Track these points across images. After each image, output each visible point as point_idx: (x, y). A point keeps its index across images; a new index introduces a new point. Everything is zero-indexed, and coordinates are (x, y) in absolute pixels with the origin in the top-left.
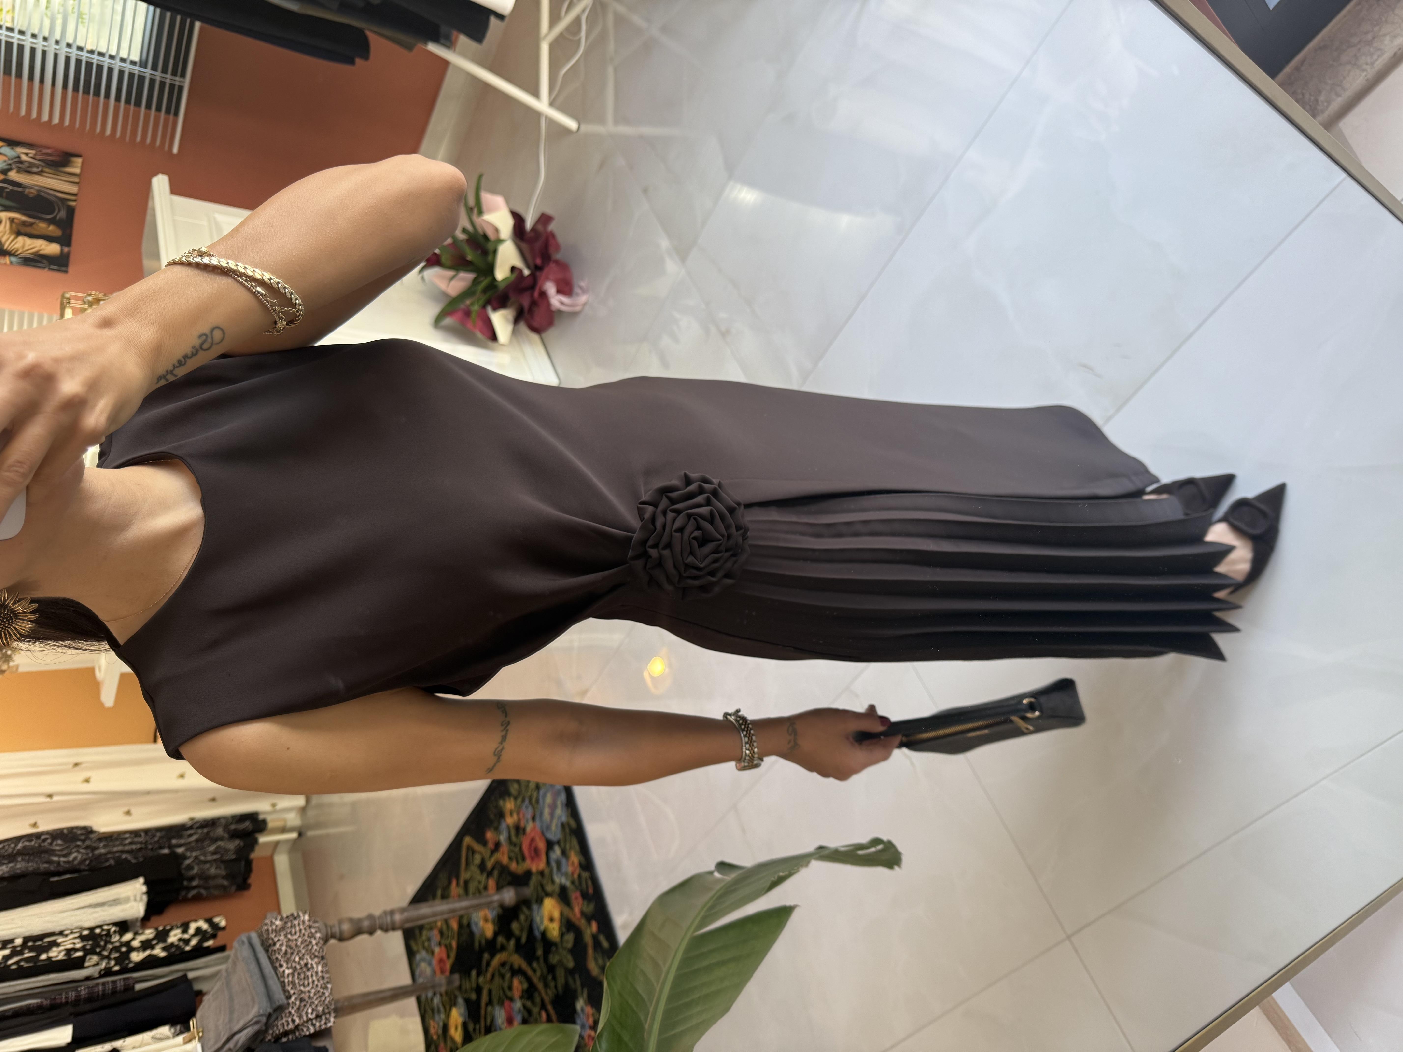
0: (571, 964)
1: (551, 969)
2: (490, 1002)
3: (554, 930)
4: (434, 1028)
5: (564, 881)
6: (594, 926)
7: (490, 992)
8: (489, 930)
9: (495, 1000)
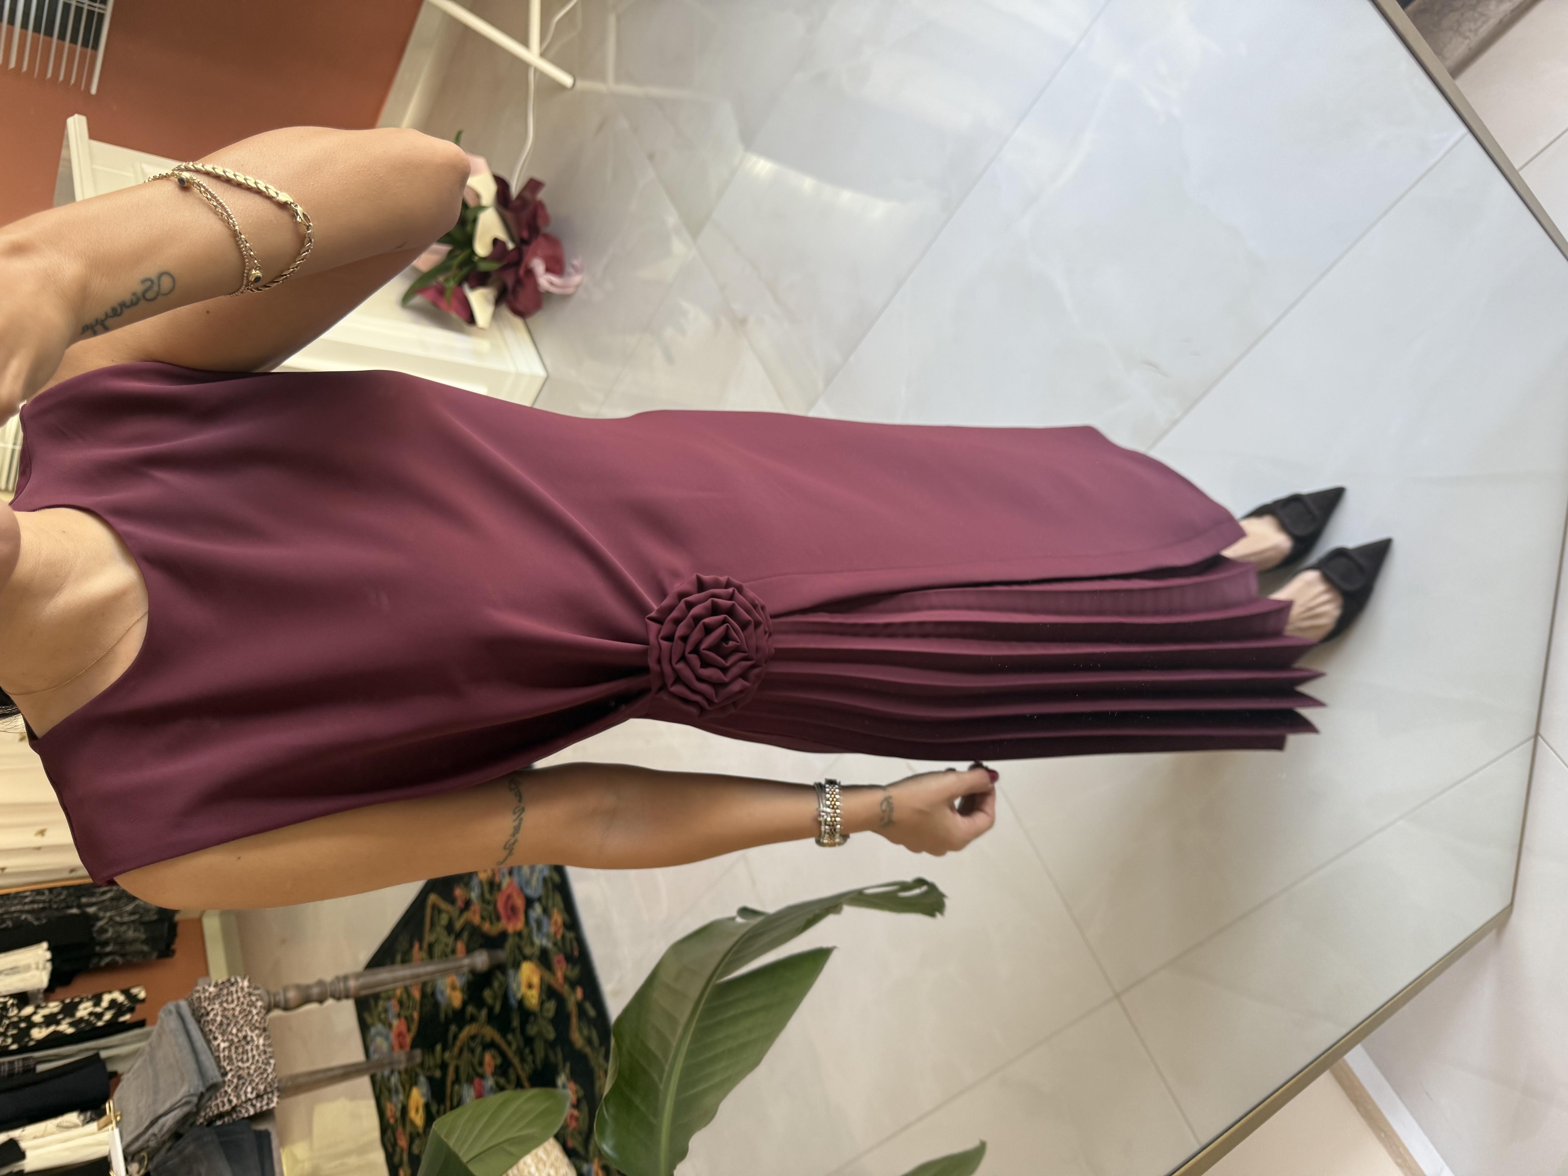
0: (551, 1035)
1: (529, 1041)
2: (457, 1080)
3: (533, 998)
4: (391, 1110)
5: (546, 943)
6: (579, 993)
7: (457, 1069)
8: (457, 999)
9: (463, 1078)
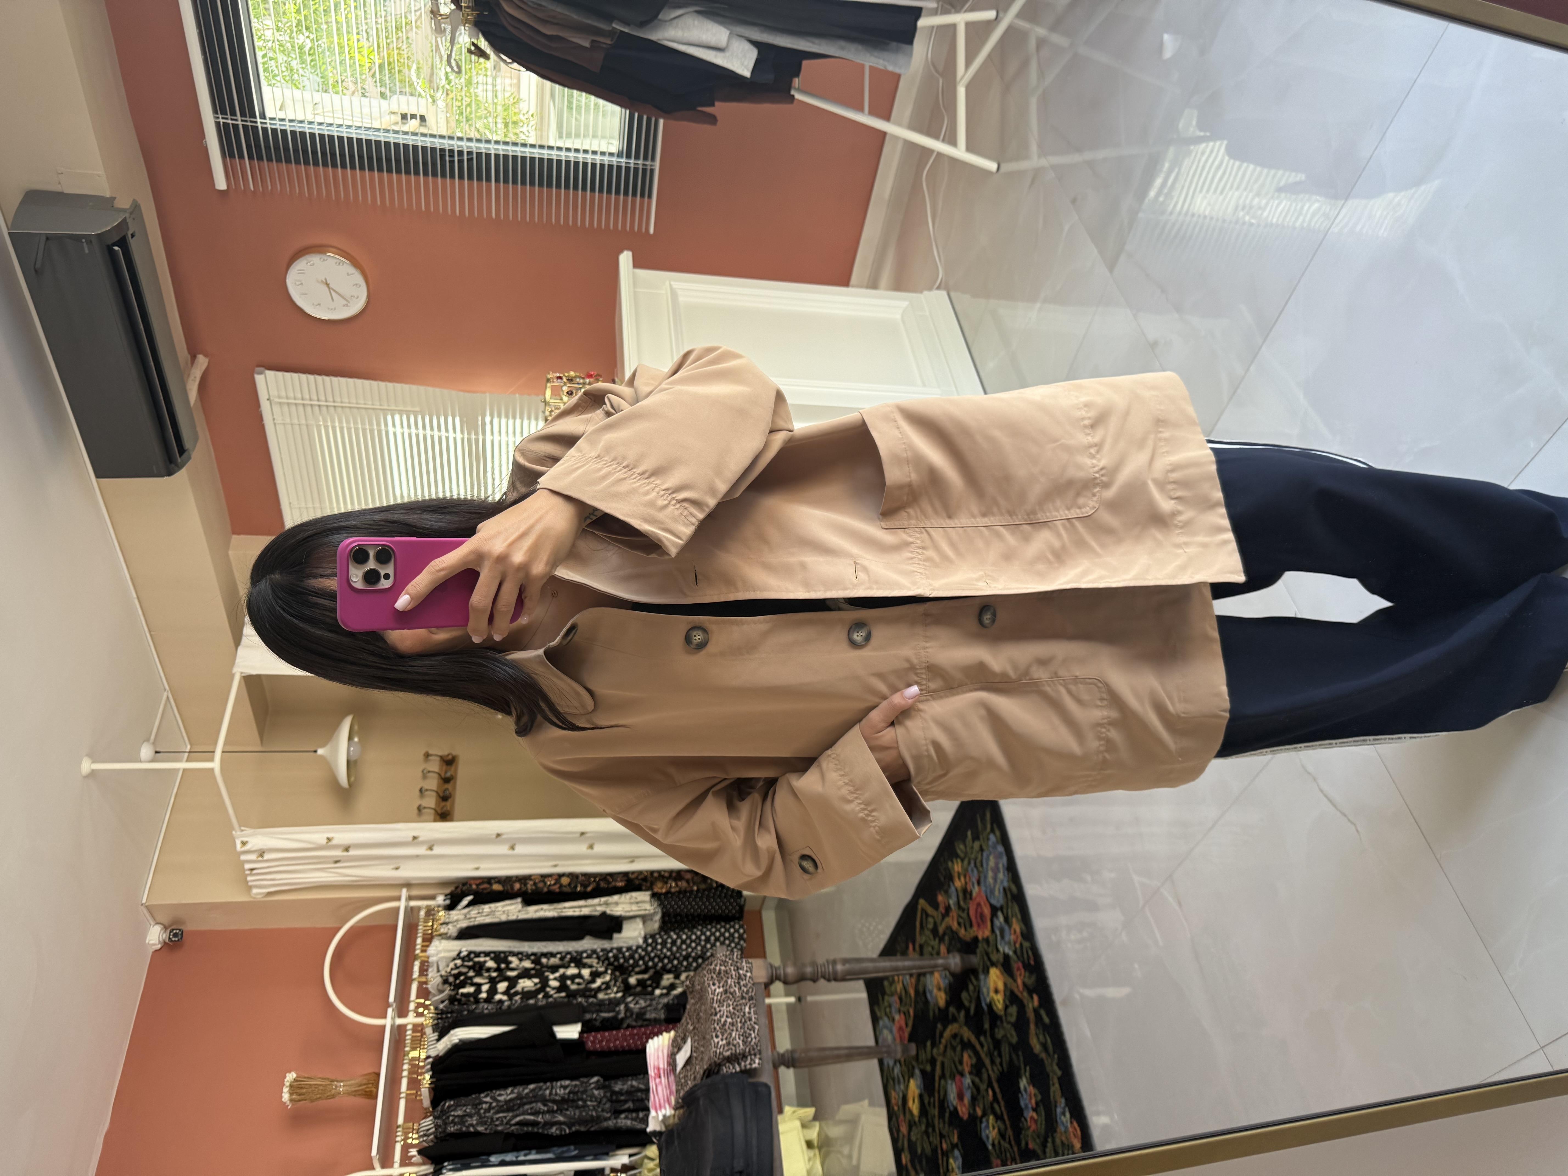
0: (1014, 1040)
1: (997, 1044)
2: (943, 1076)
3: (999, 1002)
4: (895, 1098)
5: (1007, 950)
6: (1036, 999)
7: (943, 1064)
8: (941, 998)
9: (947, 1074)
